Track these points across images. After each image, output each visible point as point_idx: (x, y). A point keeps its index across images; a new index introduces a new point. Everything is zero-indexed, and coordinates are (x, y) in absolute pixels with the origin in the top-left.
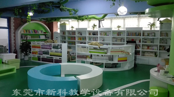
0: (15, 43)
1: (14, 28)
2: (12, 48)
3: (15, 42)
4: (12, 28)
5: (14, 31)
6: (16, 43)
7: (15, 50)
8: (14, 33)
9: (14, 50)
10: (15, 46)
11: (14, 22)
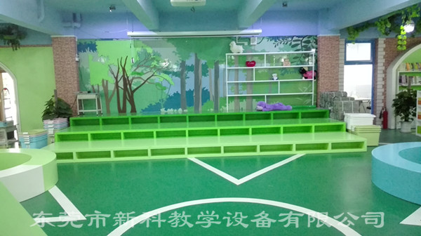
0: (384, 94)
1: (384, 61)
2: (378, 105)
3: (385, 91)
4: (381, 61)
5: (384, 68)
6: (387, 92)
7: (383, 109)
8: (385, 72)
9: (381, 108)
10: (384, 101)
11: (385, 49)
